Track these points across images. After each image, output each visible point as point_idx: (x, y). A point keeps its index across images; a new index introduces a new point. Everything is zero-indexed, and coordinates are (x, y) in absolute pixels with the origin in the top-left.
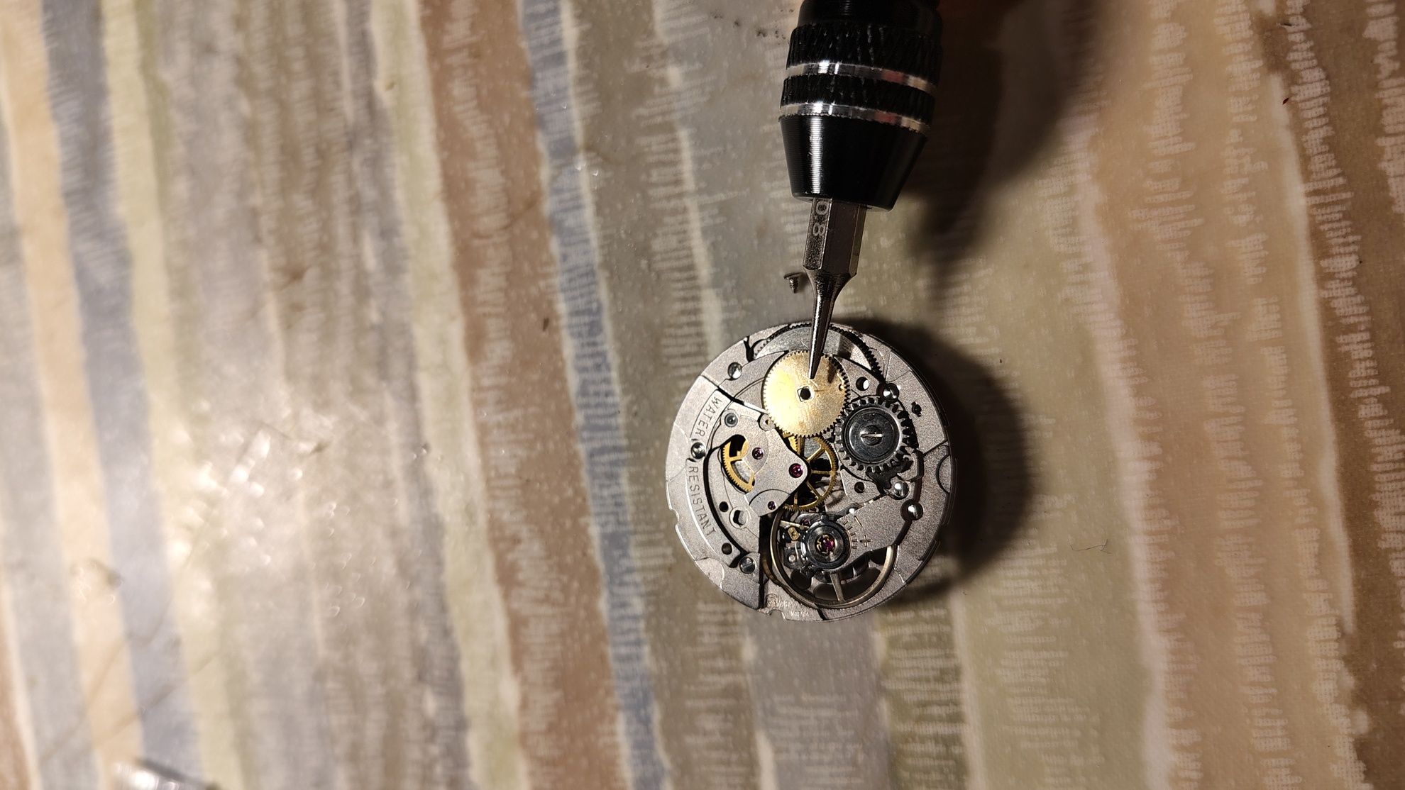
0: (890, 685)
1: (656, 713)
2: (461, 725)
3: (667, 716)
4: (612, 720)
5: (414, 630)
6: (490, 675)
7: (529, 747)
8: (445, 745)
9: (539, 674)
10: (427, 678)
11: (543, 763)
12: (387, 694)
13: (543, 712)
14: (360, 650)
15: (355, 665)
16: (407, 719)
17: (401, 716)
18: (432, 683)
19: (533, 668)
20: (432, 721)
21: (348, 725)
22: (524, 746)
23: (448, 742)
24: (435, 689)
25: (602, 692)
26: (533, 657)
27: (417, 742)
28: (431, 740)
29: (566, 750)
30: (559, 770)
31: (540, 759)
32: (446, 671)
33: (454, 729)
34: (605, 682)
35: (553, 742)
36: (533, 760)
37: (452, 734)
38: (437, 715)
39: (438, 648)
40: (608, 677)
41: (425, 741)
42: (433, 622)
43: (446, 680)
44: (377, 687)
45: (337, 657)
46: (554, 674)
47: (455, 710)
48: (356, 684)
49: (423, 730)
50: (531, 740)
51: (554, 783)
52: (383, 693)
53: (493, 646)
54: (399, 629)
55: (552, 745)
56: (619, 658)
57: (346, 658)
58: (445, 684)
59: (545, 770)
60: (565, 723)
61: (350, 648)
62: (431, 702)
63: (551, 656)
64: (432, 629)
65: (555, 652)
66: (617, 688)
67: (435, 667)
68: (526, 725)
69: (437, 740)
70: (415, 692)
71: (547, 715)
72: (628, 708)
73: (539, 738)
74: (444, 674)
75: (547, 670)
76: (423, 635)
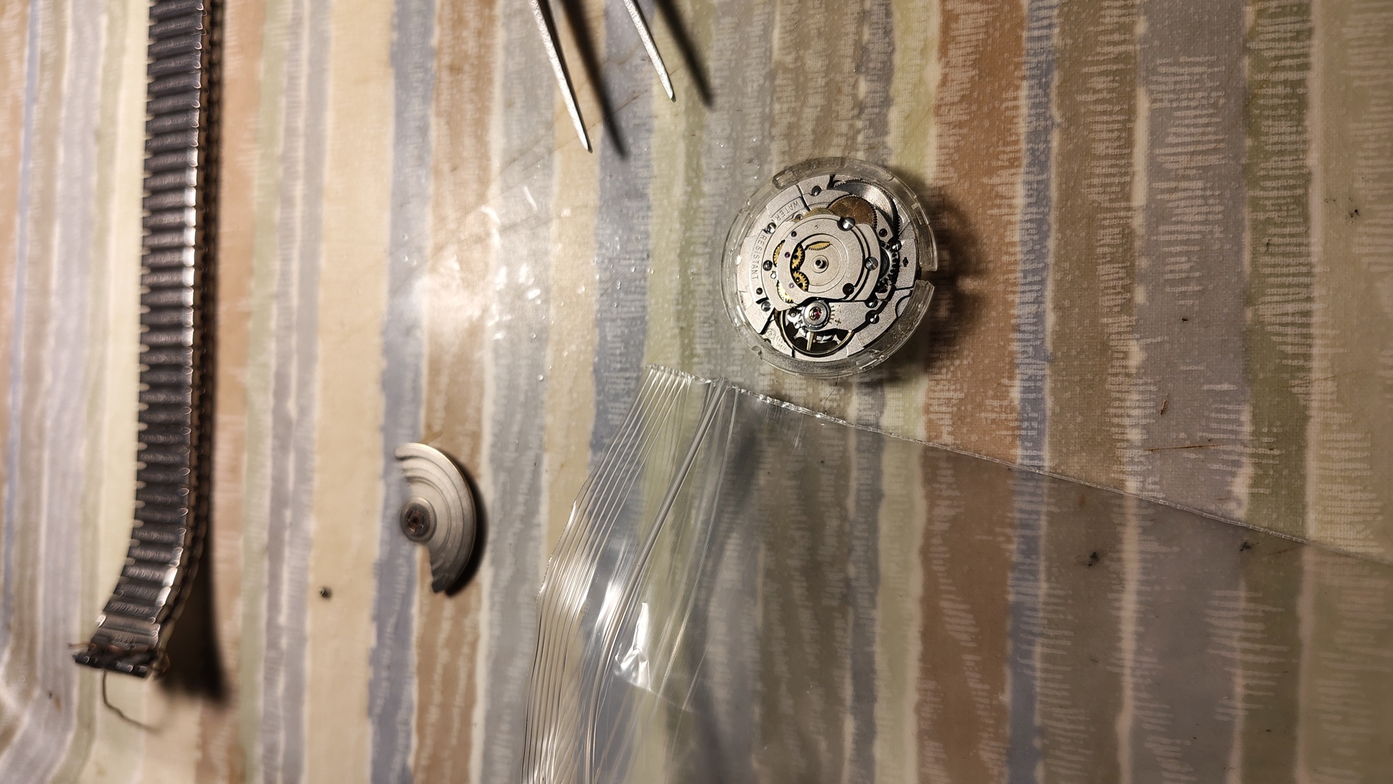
0: (1253, 45)
1: (1056, 78)
2: (887, 102)
3: (1064, 81)
4: (1017, 88)
5: (859, 33)
6: (918, 62)
7: (941, 116)
8: (870, 120)
9: (961, 58)
10: (863, 69)
11: (952, 127)
12: (827, 84)
13: (958, 88)
14: (810, 52)
15: (803, 64)
16: (841, 103)
17: (836, 100)
18: (867, 73)
19: (955, 54)
20: (862, 102)
21: (788, 111)
22: (937, 115)
23: (873, 116)
24: (869, 78)
25: (1011, 67)
26: (958, 46)
27: (846, 120)
28: (858, 116)
29: (973, 115)
30: (965, 131)
31: (949, 124)
32: (881, 63)
33: (880, 107)
34: (1016, 60)
35: (962, 110)
36: (943, 125)
37: (877, 110)
38: (866, 97)
39: (877, 46)
40: (1020, 56)
41: (853, 117)
42: (876, 26)
43: (880, 70)
44: (820, 80)
45: (789, 59)
46: (973, 57)
47: (883, 92)
48: (802, 79)
49: (853, 109)
50: (944, 110)
51: (958, 141)
52: (823, 84)
53: (926, 40)
54: (847, 34)
55: (961, 112)
56: (1031, 39)
57: (796, 60)
58: (879, 73)
59: (952, 132)
60: (975, 95)
61: (802, 52)
62: (863, 87)
63: (974, 43)
64: (874, 31)
65: (977, 40)
66: (1025, 63)
67: (871, 60)
68: (942, 99)
69: (864, 116)
70: (852, 80)
71: (962, 89)
72: (1032, 77)
73: (951, 107)
74: (879, 65)
75: (968, 54)
76: (866, 37)
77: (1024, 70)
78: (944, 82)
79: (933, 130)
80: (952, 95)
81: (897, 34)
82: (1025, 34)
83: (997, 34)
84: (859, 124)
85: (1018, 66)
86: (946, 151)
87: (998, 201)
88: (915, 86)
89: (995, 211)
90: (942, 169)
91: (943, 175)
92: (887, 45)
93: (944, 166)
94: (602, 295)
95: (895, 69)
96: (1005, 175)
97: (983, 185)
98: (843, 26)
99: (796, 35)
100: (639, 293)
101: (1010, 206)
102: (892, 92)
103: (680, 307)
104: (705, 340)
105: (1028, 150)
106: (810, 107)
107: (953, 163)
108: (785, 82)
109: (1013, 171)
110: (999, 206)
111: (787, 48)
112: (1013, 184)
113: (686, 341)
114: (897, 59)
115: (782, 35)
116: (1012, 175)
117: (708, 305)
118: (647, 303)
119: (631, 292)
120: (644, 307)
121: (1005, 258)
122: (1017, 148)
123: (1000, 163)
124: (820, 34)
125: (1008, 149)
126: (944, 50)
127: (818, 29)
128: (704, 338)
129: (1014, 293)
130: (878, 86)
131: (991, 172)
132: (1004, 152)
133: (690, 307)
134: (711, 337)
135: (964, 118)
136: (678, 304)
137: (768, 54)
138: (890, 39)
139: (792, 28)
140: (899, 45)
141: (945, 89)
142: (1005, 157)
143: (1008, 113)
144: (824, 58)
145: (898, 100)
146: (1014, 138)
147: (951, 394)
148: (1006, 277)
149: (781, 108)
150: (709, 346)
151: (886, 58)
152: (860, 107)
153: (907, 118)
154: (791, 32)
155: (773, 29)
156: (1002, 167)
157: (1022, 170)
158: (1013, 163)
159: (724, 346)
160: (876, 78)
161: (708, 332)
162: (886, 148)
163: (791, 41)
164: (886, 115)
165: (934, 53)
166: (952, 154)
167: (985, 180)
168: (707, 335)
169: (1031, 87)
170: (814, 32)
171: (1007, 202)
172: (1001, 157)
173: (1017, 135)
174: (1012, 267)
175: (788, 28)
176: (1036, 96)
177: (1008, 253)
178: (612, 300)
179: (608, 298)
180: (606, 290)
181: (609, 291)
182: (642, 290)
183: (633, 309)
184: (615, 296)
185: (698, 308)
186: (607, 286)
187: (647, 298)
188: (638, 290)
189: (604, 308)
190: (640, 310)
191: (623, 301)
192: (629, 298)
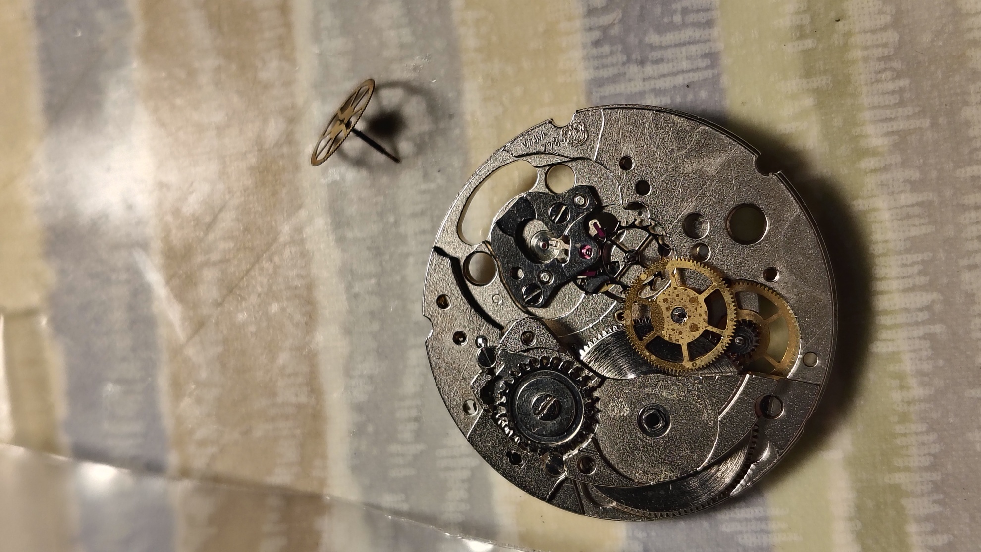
94: (597, 43)
100: (697, 25)
103: (809, 43)
104: (888, 113)
113: (838, 122)
117: (884, 28)
118: (720, 46)
119: (672, 27)
120: (712, 57)
128: (886, 107)
133: (837, 39)
134: (901, 103)
136: (802, 36)
150: (901, 125)
159: (942, 120)
161: (893, 92)
168: (893, 100)
178: (627, 51)
179: (614, 48)
180: (605, 29)
181: (616, 31)
182: (702, 17)
183: (685, 65)
184: (632, 39)
185: (857, 39)
186: (605, 20)
187: (716, 32)
188: (691, 18)
189: (605, 73)
190: (702, 63)
191: (652, 47)
192: (670, 38)
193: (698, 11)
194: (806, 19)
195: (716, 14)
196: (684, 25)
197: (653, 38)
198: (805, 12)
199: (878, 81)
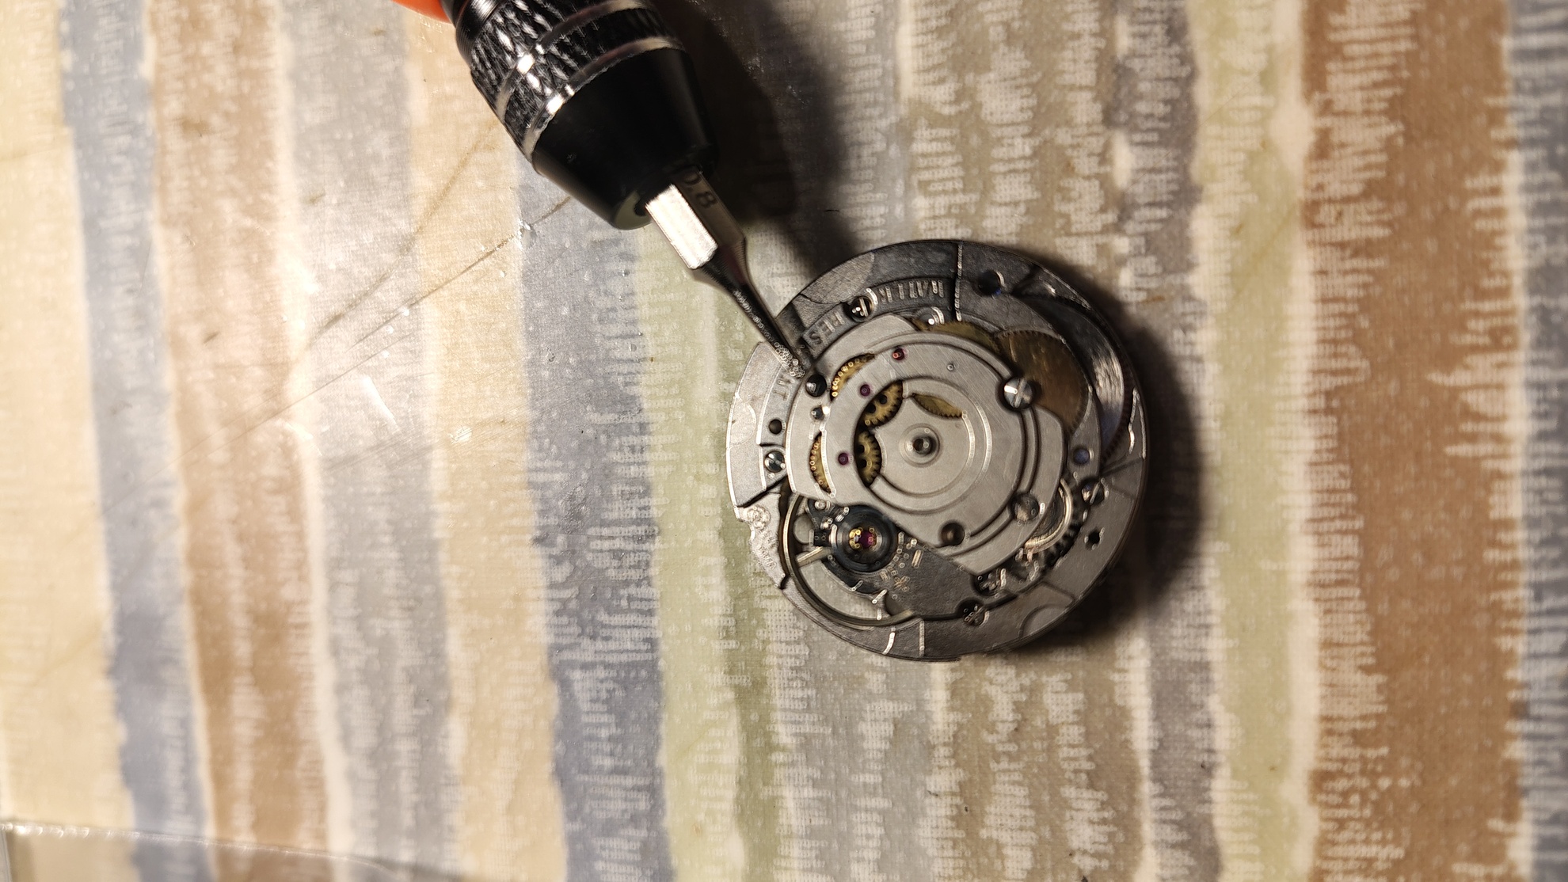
2: (1185, 195)
5: (1105, 33)
6: (1257, 100)
7: (1321, 226)
8: (1146, 234)
9: (1359, 95)
10: (1123, 117)
11: (1348, 252)
12: (1036, 153)
13: (1359, 162)
14: (992, 76)
15: (977, 106)
16: (1074, 194)
17: (1060, 189)
18: (1131, 127)
19: (1345, 85)
20: (1123, 194)
21: (949, 215)
22: (1311, 224)
23: (1153, 227)
24: (1137, 137)
25: (1481, 120)
26: (1349, 65)
27: (1087, 234)
28: (1117, 228)
29: (1397, 226)
30: (1378, 263)
31: (1342, 245)
32: (1166, 102)
33: (1169, 205)
34: (1491, 101)
35: (1370, 213)
36: (1328, 248)
37: (1162, 213)
38: (1134, 182)
39: (1151, 62)
40: (1498, 92)
41: (1106, 230)
42: (1147, 17)
43: (1163, 119)
44: (1018, 141)
45: (941, 95)
46: (1387, 92)
47: (1175, 170)
48: (975, 140)
49: (1103, 210)
50: (1326, 213)
51: (1365, 286)
52: (1028, 151)
53: (1270, 50)
54: (1077, 36)
55: (1369, 218)
56: (1524, 55)
57: (959, 96)
58: (1162, 125)
59: (1349, 264)
60: (1400, 179)
61: (970, 78)
62: (1125, 160)
63: (1387, 61)
64: (1145, 29)
65: (1395, 54)
66: (1513, 109)
67: (1140, 97)
68: (1320, 187)
69: (1130, 227)
70: (1096, 144)
71: (1368, 167)
72: (1532, 143)
73: (1345, 207)
74: (1161, 109)
75: (1376, 85)
76: (1124, 42)
77: (1512, 127)
78: (1323, 148)
79: (1302, 262)
80: (1343, 178)
81: (1198, 36)
82: (1507, 43)
83: (1441, 41)
84: (1122, 245)
85: (1495, 117)
86: (1336, 308)
87: (1468, 427)
88: (1252, 156)
89: (1463, 450)
90: (1330, 349)
91: (1334, 364)
92: (1176, 61)
93: (1335, 342)
94: (557, 613)
95: (1202, 117)
96: (1482, 367)
97: (1432, 389)
98: (1067, 17)
99: (953, 36)
100: (640, 612)
101: (1498, 438)
102: (1196, 170)
103: (733, 644)
104: (796, 717)
105: (1533, 310)
106: (1000, 205)
107: (1357, 338)
108: (935, 147)
109: (1500, 357)
110: (1472, 438)
111: (934, 68)
112: (1500, 387)
113: (754, 717)
114: (1204, 94)
115: (920, 39)
116: (1501, 366)
117: (797, 642)
118: (659, 634)
119: (619, 611)
120: (652, 643)
121: (1492, 555)
122: (1506, 304)
123: (1468, 339)
124: (1011, 38)
125: (1487, 306)
126: (1315, 78)
127: (1007, 25)
128: (794, 711)
129: (1514, 632)
130: (1162, 157)
131: (1450, 358)
132: (1477, 314)
133: (757, 645)
134: (808, 710)
135: (1378, 232)
136: (727, 637)
137: (891, 82)
138: (1184, 46)
139: (943, 21)
140: (1204, 59)
141: (1326, 164)
142: (1480, 325)
143: (1481, 224)
144: (1026, 91)
145: (1213, 189)
146: (1497, 282)
147: (1372, 851)
148: (1494, 596)
149: (933, 207)
150: (807, 729)
151: (1176, 93)
152: (1121, 207)
153: (1237, 231)
154: (940, 32)
155: (897, 24)
156: (1475, 349)
157: (1521, 356)
158: (1499, 339)
159: (841, 731)
160: (1154, 137)
161: (802, 699)
162: (1189, 298)
163: (943, 51)
164: (1184, 225)
165: (1292, 82)
166: (1353, 316)
167: (1436, 377)
168: (800, 706)
169: (1531, 167)
170: (996, 34)
171: (1489, 427)
172: (1472, 324)
173: (1506, 274)
174: (1508, 576)
175: (933, 23)
176: (1544, 187)
177: (1495, 544)
178: (582, 625)
179: (572, 619)
180: (564, 602)
181: (573, 605)
182: (644, 606)
183: (629, 646)
184: (586, 615)
185: (773, 647)
186: (566, 594)
187: (655, 621)
188: (635, 605)
189: (565, 641)
190: (644, 647)
191: (604, 626)
192: (617, 620)
193: (641, 600)
194: (732, 622)
195: (656, 605)
196: (629, 611)
197: (603, 617)
198: (731, 615)
199: (790, 688)
